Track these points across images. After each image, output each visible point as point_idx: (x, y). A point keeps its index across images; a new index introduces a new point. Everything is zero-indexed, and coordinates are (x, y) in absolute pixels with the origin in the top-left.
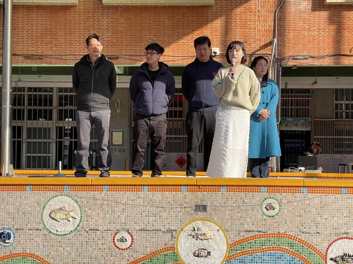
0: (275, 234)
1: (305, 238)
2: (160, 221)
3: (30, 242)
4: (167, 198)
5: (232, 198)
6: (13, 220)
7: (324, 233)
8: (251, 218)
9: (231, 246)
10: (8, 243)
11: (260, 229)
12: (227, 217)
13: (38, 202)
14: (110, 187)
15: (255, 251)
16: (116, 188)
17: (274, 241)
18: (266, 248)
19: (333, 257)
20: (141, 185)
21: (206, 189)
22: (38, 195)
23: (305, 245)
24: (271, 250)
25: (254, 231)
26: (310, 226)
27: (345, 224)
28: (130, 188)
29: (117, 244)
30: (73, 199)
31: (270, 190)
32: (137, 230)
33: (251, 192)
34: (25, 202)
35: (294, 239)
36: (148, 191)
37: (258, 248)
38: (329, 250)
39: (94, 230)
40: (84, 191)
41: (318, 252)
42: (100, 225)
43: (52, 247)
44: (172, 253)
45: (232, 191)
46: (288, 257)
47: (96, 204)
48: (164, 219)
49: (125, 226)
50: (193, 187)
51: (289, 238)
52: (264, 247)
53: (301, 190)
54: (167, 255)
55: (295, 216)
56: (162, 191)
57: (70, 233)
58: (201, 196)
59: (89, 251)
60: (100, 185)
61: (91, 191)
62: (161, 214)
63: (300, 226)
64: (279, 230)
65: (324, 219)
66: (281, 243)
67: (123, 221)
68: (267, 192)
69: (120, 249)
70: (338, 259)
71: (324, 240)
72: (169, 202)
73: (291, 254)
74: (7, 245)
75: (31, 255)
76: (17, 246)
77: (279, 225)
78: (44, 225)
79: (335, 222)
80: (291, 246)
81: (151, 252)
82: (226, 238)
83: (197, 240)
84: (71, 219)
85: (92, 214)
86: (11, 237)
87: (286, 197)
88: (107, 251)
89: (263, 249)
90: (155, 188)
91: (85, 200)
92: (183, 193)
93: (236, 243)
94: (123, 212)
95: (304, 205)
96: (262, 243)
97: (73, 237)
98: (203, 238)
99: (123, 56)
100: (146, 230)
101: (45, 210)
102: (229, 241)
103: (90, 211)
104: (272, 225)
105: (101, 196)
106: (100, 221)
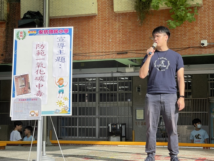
99: (131, 51)
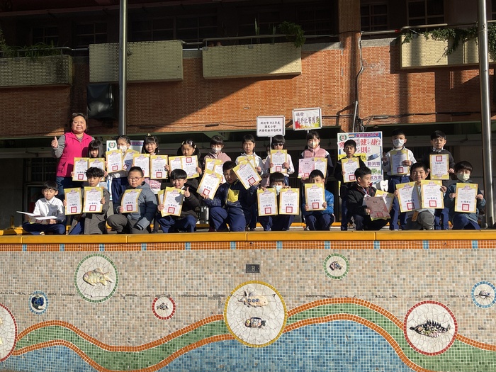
0: (342, 299)
1: (379, 303)
2: (205, 285)
3: (63, 308)
5: (289, 256)
6: (46, 284)
7: (401, 297)
8: (312, 279)
9: (290, 315)
10: (40, 309)
11: (324, 293)
12: (284, 279)
13: (71, 263)
14: (149, 245)
15: (318, 320)
16: (155, 246)
17: (341, 307)
18: (331, 316)
19: (414, 326)
20: (184, 242)
21: (259, 245)
22: (72, 256)
23: (379, 311)
24: (337, 319)
25: (316, 296)
26: (384, 288)
27: (427, 285)
28: (171, 246)
29: (157, 311)
30: (108, 259)
31: (335, 245)
32: (179, 296)
33: (312, 248)
34: (58, 263)
35: (365, 305)
36: (192, 249)
37: (322, 316)
38: (409, 318)
39: (131, 295)
40: (120, 250)
41: (395, 320)
42: (138, 290)
43: (87, 314)
44: (220, 323)
45: (289, 248)
46: (359, 326)
47: (133, 265)
48: (211, 282)
49: (166, 290)
50: (244, 243)
51: (359, 303)
52: (329, 315)
53: (372, 245)
54: (214, 325)
55: (366, 277)
56: (208, 249)
57: (105, 299)
58: (253, 254)
59: (126, 320)
60: (137, 243)
61: (128, 250)
62: (206, 276)
63: (372, 288)
64: (347, 293)
65: (401, 280)
66: (350, 310)
67: (164, 284)
68: (332, 248)
69: (160, 318)
70: (420, 329)
71: (402, 305)
72: (216, 262)
73: (362, 323)
74: (39, 311)
75: (65, 324)
76: (50, 313)
77: (347, 288)
78: (78, 289)
79: (415, 282)
80: (362, 313)
81: (195, 321)
82: (283, 304)
83: (249, 307)
84: (106, 283)
85: (128, 276)
86: (43, 302)
87: (354, 254)
88: (146, 320)
89: (328, 317)
90: (200, 246)
91: (121, 261)
92: (232, 251)
93: (295, 311)
94: (163, 274)
95: (377, 262)
96: (327, 310)
97: (108, 304)
98: (255, 305)
99: (222, 123)
100: (189, 296)
101: (78, 273)
102: (287, 307)
103: (127, 273)
104: (338, 288)
105: (138, 255)
106: (138, 284)
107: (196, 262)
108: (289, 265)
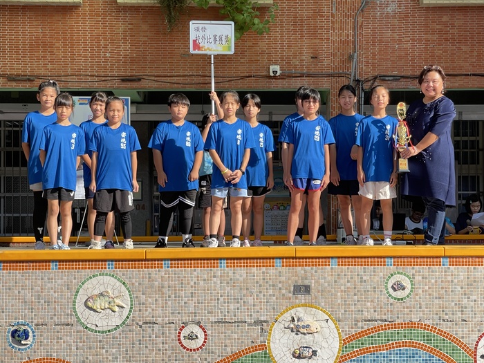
0: (405, 324)
1: (447, 328)
2: (244, 309)
3: (57, 342)
4: (254, 276)
5: (345, 275)
6: (32, 312)
7: (472, 321)
8: (372, 301)
9: (345, 342)
10: (25, 345)
11: (385, 317)
12: (339, 301)
13: (68, 285)
14: (173, 262)
15: (378, 349)
16: (181, 264)
17: (405, 333)
18: (393, 344)
20: (217, 259)
21: (309, 262)
22: (68, 276)
23: (447, 337)
24: (400, 346)
25: (376, 321)
26: (453, 311)
28: (201, 263)
29: (184, 342)
30: (118, 280)
31: (398, 262)
32: (212, 323)
33: (371, 265)
34: (49, 285)
35: (431, 330)
36: (227, 267)
37: (382, 343)
38: (480, 345)
39: (150, 323)
40: (135, 268)
41: (465, 347)
42: (159, 317)
43: (90, 348)
44: (262, 354)
45: (345, 265)
46: (424, 355)
47: (152, 287)
48: (251, 306)
49: (195, 316)
50: (291, 260)
51: (425, 328)
52: (391, 342)
53: (440, 262)
54: (256, 357)
55: (433, 298)
56: (247, 266)
57: (115, 329)
58: (303, 272)
59: (143, 354)
60: (158, 260)
61: (145, 268)
62: (245, 299)
63: (439, 311)
64: (411, 318)
65: (472, 301)
66: (414, 336)
67: (192, 309)
68: (394, 265)
69: (188, 349)
71: (472, 331)
72: (257, 282)
73: (428, 351)
74: (23, 347)
76: (38, 349)
77: (411, 311)
78: (78, 318)
80: (428, 340)
81: (232, 352)
82: (338, 330)
83: (297, 334)
84: (116, 309)
85: (146, 300)
86: (29, 336)
87: (420, 272)
88: (169, 352)
89: (390, 345)
90: (237, 263)
91: (136, 281)
92: (276, 269)
93: (352, 338)
94: (192, 297)
95: (446, 282)
96: (388, 337)
97: (120, 334)
98: (305, 332)
99: (147, 78)
100: (224, 322)
101: (78, 297)
102: (343, 334)
103: (144, 296)
104: (401, 311)
105: (159, 274)
106: (159, 311)
107: (233, 283)
108: (345, 285)
